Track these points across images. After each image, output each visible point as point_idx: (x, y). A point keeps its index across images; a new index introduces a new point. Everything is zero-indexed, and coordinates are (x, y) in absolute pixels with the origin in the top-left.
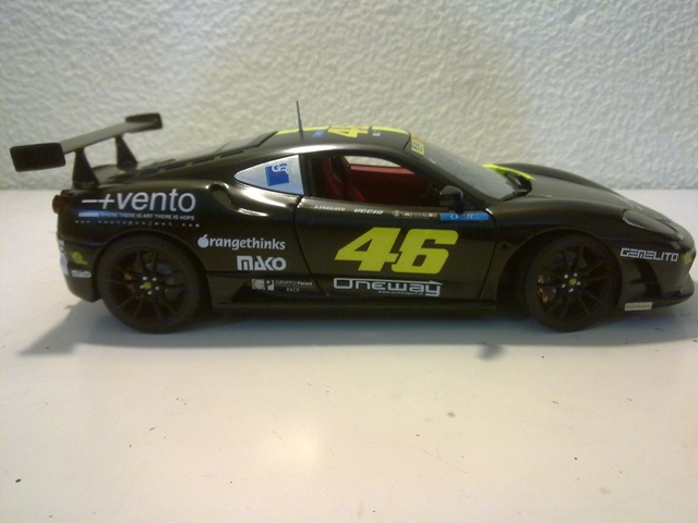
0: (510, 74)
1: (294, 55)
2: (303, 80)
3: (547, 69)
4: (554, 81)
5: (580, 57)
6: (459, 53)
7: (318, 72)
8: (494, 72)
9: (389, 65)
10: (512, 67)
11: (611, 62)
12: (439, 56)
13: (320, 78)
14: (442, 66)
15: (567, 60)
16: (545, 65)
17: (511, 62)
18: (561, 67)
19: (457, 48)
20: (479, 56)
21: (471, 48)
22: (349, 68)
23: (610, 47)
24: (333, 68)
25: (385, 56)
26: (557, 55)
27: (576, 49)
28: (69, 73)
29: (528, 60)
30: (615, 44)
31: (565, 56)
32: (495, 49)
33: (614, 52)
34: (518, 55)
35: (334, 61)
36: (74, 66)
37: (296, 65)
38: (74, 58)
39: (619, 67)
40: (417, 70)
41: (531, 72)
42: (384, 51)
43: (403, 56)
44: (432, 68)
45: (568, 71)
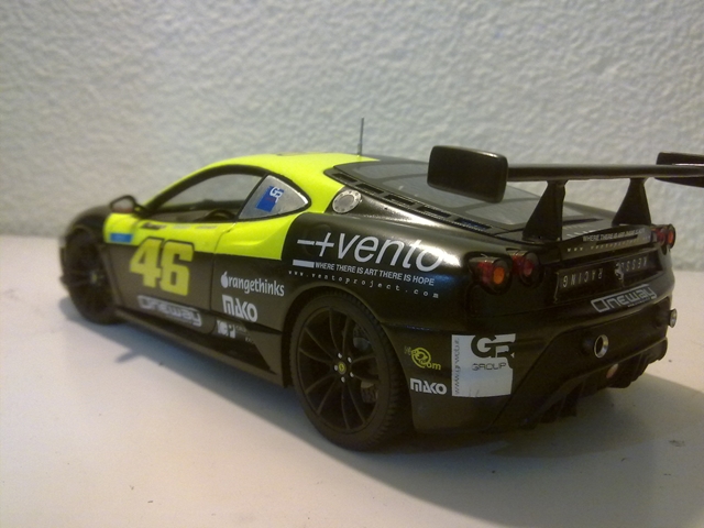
0: (528, 130)
1: (285, 100)
2: (293, 128)
3: (570, 126)
4: (579, 139)
5: (610, 113)
6: (470, 104)
7: (311, 120)
8: (509, 127)
9: (391, 115)
10: (531, 122)
11: (646, 121)
12: (447, 107)
13: (313, 127)
14: (449, 119)
15: (595, 116)
16: (569, 121)
17: (530, 116)
18: (587, 124)
19: (467, 99)
20: (492, 109)
21: (484, 99)
22: (346, 117)
23: (645, 103)
24: (328, 116)
25: (385, 105)
26: (583, 111)
27: (605, 104)
28: (46, 112)
29: (549, 115)
30: (651, 100)
31: (591, 112)
32: (512, 102)
33: (650, 108)
34: (537, 109)
35: (329, 109)
36: (52, 103)
37: (287, 112)
38: (53, 95)
39: (657, 126)
40: (421, 122)
41: (553, 128)
42: (384, 99)
43: (406, 106)
44: (439, 120)
45: (595, 128)
